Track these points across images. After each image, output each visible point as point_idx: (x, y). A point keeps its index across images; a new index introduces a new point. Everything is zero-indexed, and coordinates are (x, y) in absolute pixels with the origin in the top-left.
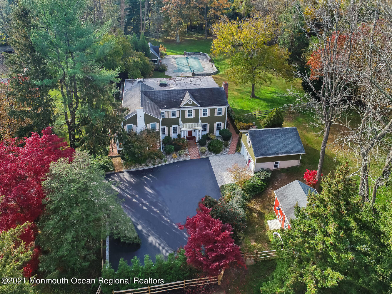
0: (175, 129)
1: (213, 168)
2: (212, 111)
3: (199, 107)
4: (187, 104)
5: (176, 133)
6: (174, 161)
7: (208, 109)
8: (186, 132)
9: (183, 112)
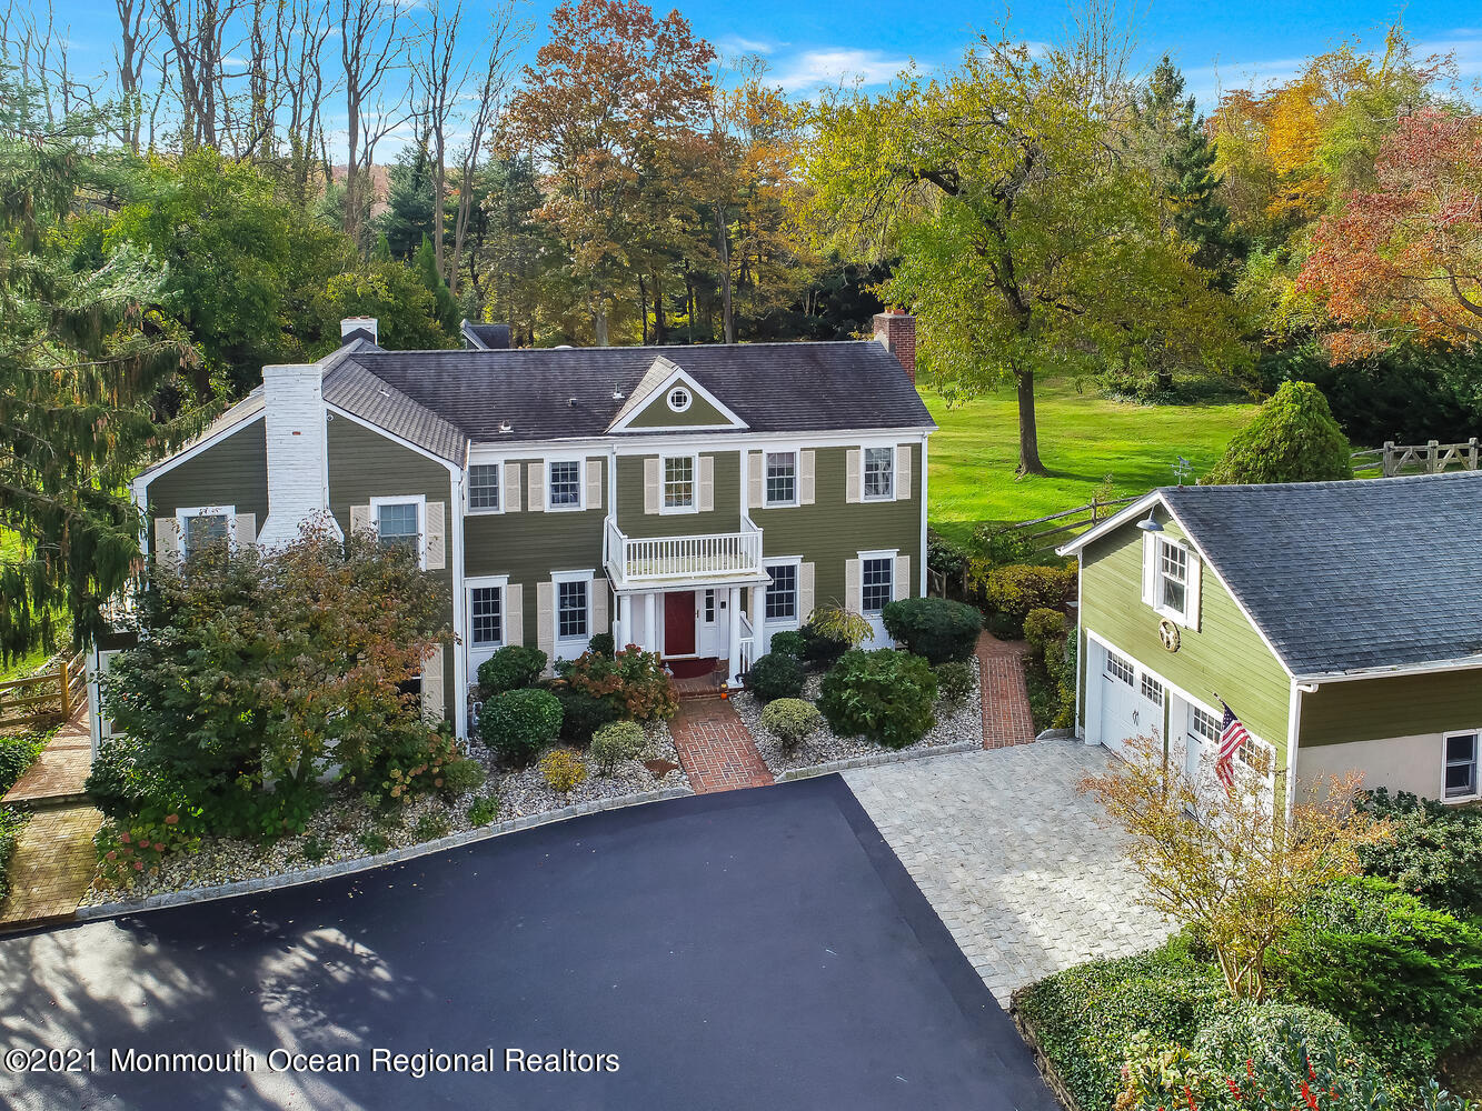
0: (571, 593)
1: (896, 844)
2: (831, 464)
3: (743, 431)
4: (656, 415)
5: (583, 630)
6: (560, 815)
7: (800, 445)
8: (650, 602)
9: (631, 469)
